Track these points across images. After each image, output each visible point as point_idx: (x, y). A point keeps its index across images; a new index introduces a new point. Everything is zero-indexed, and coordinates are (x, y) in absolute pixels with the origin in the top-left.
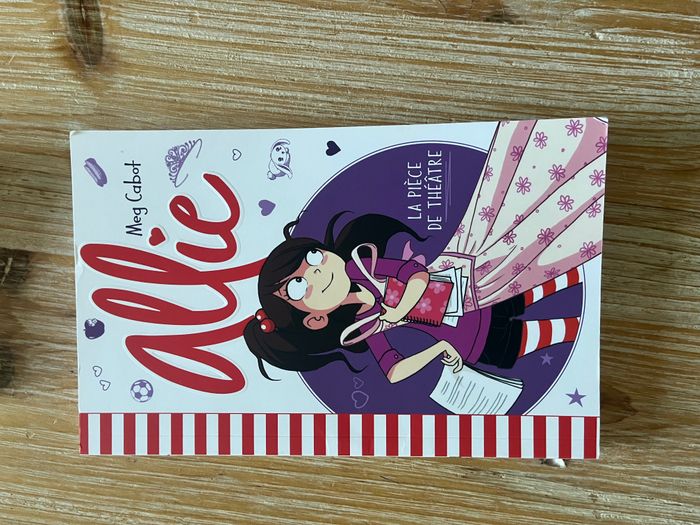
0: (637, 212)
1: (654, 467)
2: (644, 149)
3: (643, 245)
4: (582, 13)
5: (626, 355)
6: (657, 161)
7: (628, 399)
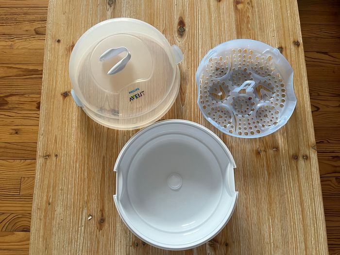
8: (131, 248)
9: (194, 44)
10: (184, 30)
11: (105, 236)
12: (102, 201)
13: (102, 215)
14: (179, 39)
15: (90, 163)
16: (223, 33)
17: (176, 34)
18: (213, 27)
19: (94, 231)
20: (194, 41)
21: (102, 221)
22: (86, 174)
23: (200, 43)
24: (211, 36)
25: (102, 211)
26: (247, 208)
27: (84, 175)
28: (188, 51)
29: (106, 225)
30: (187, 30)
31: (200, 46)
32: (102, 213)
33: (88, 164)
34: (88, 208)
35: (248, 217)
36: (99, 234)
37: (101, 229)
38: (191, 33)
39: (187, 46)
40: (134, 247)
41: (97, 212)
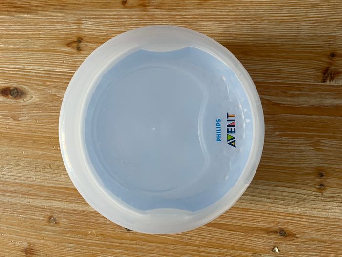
0: (295, 185)
1: (303, 253)
2: (296, 168)
3: (297, 193)
4: (277, 133)
5: (294, 223)
6: (300, 171)
7: (295, 235)
8: (325, 195)
9: (37, 76)
10: (16, 89)
11: (305, 230)
12: (254, 229)
13: (275, 232)
14: (28, 97)
15: (197, 243)
16: (25, 33)
17: (21, 101)
18: (15, 47)
19: (296, 245)
20: (33, 76)
21: (283, 233)
22: (213, 250)
23: (36, 68)
24: (28, 50)
25: (268, 231)
26: (283, 21)
27: (213, 253)
28: (46, 86)
29: (290, 227)
30: (15, 85)
31: (41, 68)
32: (272, 232)
33: (198, 246)
34: (262, 252)
35: (296, 20)
36: (301, 239)
37: (294, 236)
38: (20, 80)
39: (39, 87)
40: (325, 189)
41: (269, 239)
